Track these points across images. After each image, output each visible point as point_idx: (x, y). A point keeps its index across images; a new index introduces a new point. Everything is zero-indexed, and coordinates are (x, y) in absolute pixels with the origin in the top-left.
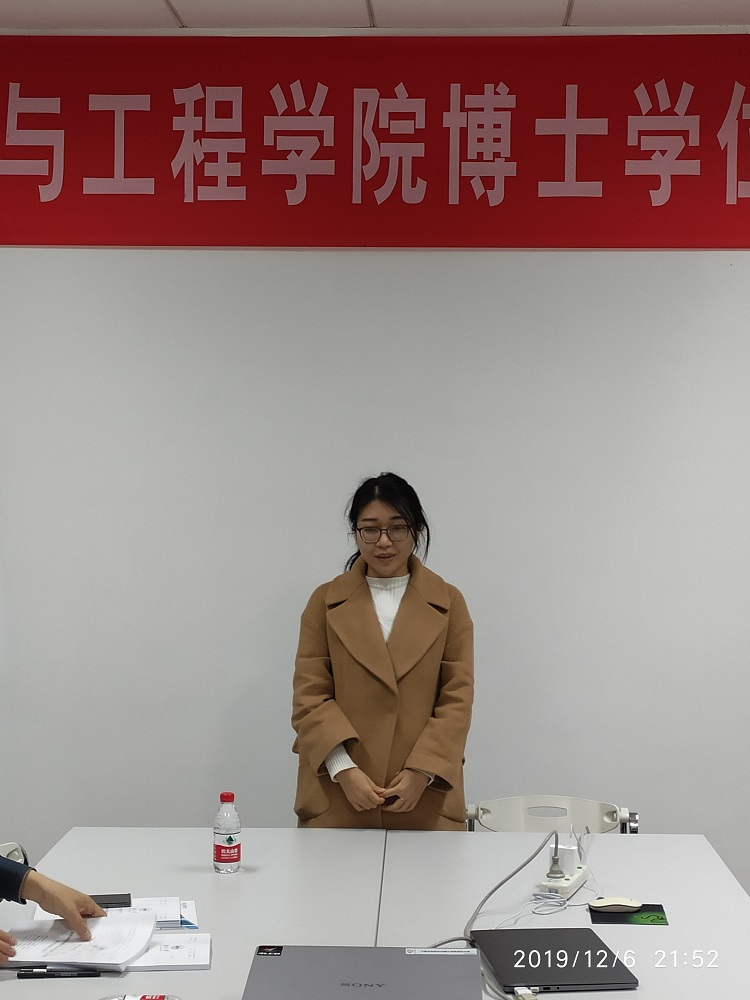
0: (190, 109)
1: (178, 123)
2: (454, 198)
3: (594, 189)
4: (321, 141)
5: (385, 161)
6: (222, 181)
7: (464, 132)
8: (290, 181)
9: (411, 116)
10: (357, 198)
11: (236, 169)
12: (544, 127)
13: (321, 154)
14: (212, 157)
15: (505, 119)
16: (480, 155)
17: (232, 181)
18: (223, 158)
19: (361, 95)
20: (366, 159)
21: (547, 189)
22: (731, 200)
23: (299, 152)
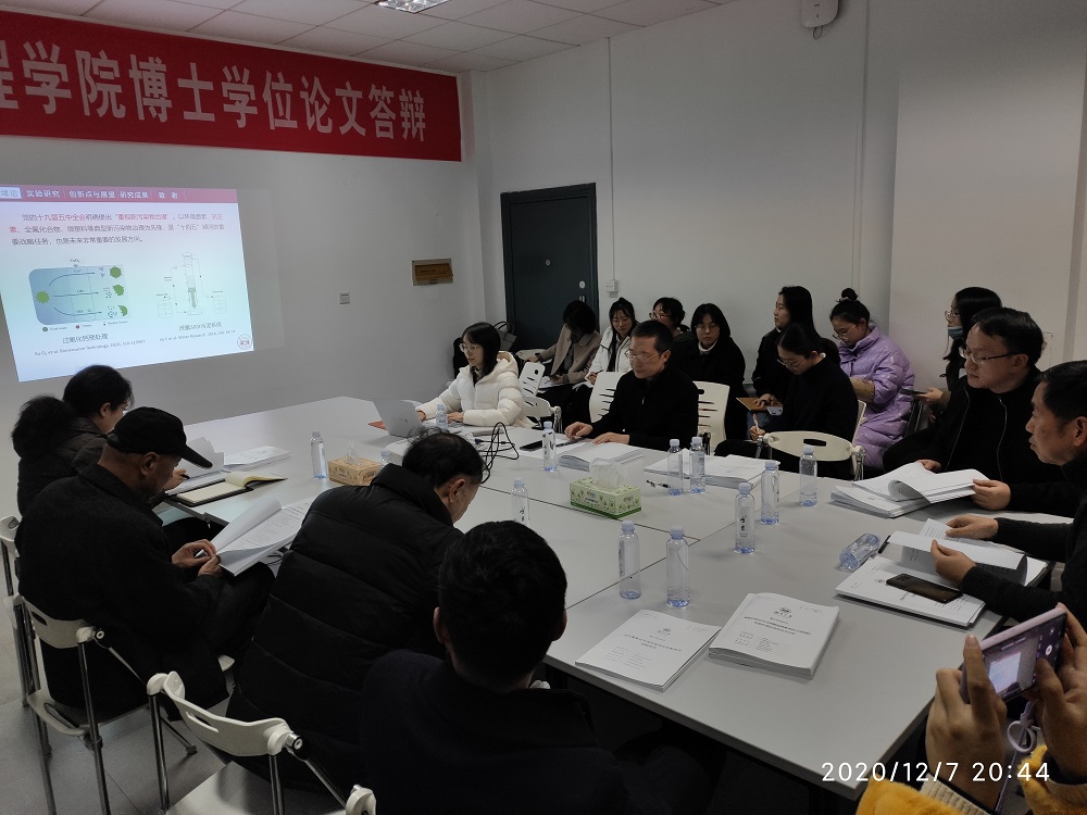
2: (141, 117)
3: (210, 117)
4: (60, 78)
5: (100, 94)
6: (1, 96)
7: (141, 81)
8: (45, 100)
9: (111, 70)
10: (87, 113)
11: (9, 90)
12: (182, 83)
13: (62, 85)
15: (162, 77)
16: (152, 95)
17: (8, 97)
19: (80, 55)
20: (89, 91)
21: (188, 115)
22: (272, 128)
23: (48, 83)
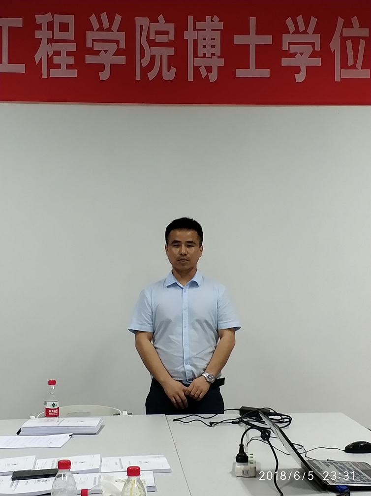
0: (45, 27)
1: (38, 34)
2: (191, 78)
3: (265, 73)
4: (118, 45)
5: (153, 57)
6: (64, 67)
7: (195, 42)
8: (101, 67)
9: (167, 33)
10: (138, 77)
11: (71, 60)
12: (238, 40)
13: (118, 52)
14: (57, 53)
15: (218, 35)
16: (204, 54)
17: (69, 67)
18: (64, 54)
19: (139, 21)
20: (143, 55)
21: (240, 73)
22: (337, 79)
23: (106, 52)
